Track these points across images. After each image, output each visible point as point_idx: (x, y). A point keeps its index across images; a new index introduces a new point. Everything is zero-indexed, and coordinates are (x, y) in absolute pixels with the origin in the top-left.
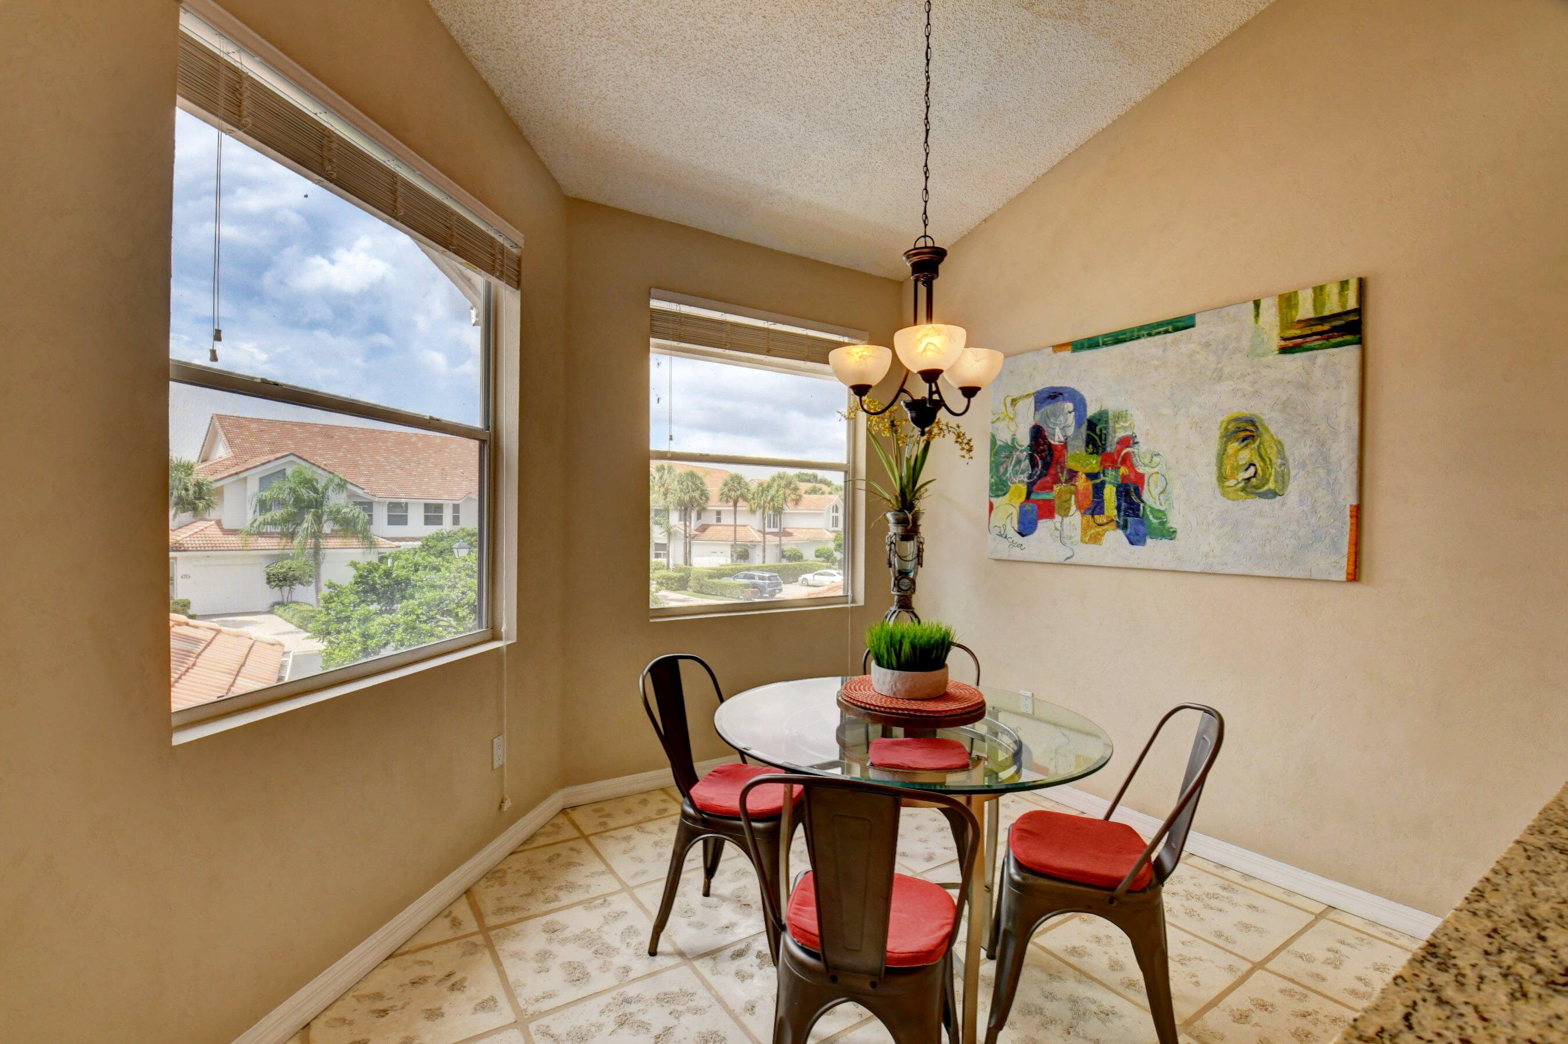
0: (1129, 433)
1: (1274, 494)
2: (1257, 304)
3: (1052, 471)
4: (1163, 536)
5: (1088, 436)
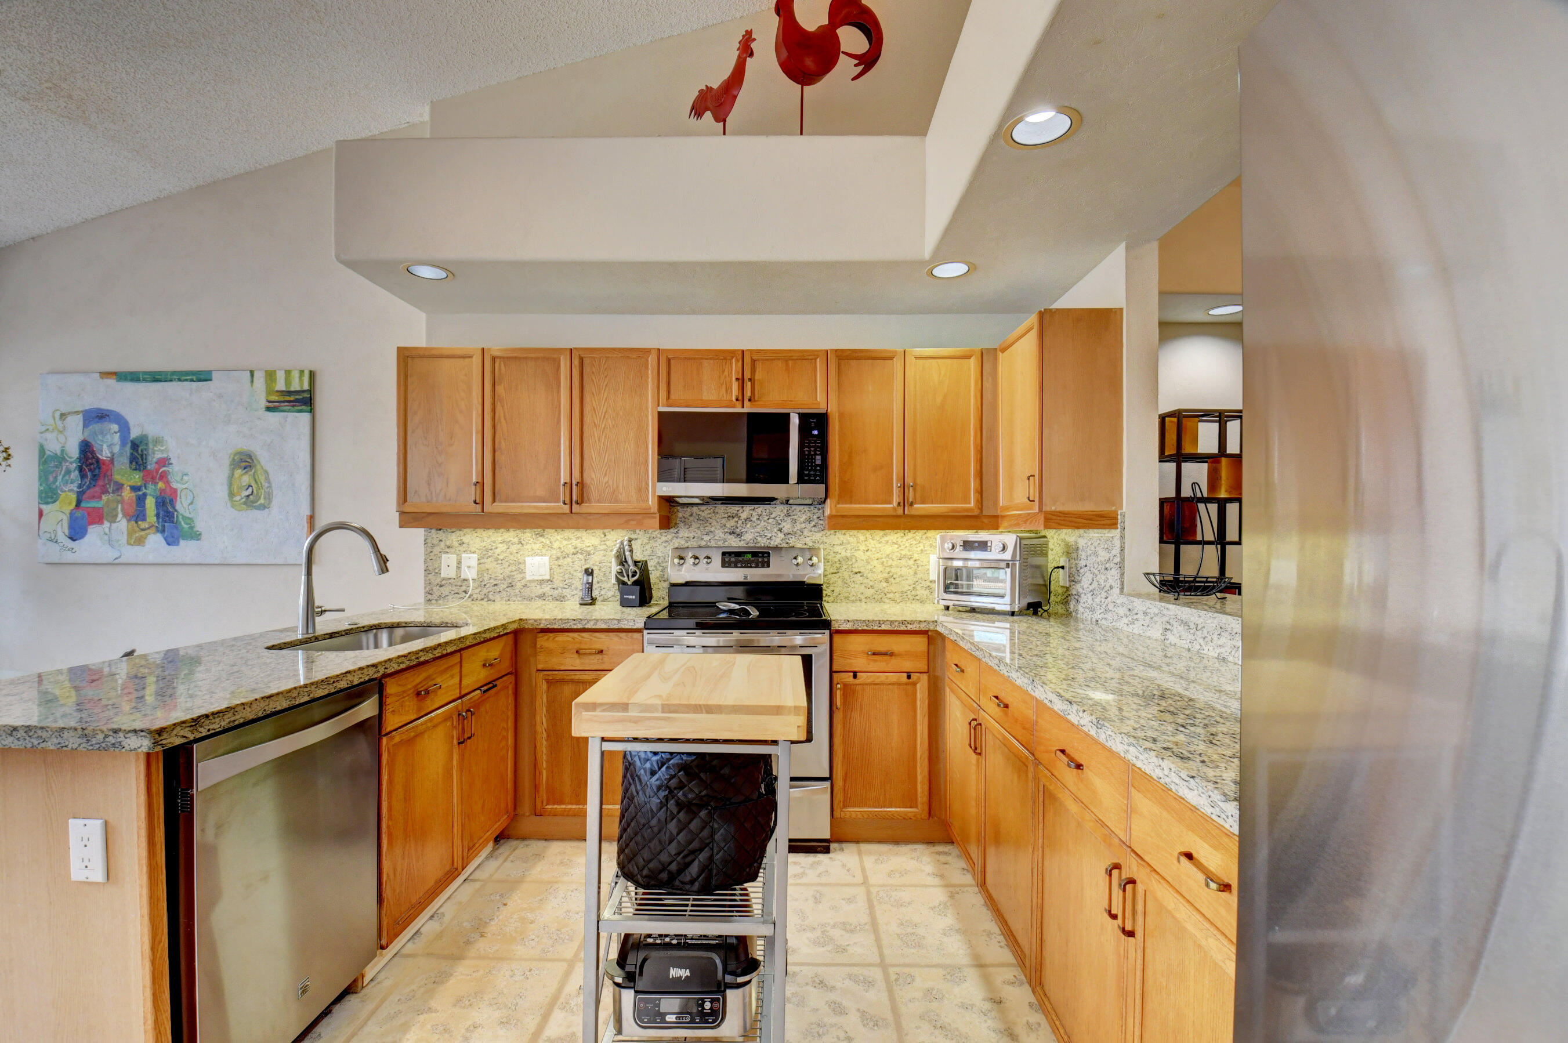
0: (165, 455)
1: (263, 507)
2: (252, 373)
3: (100, 483)
4: (192, 538)
5: (132, 454)
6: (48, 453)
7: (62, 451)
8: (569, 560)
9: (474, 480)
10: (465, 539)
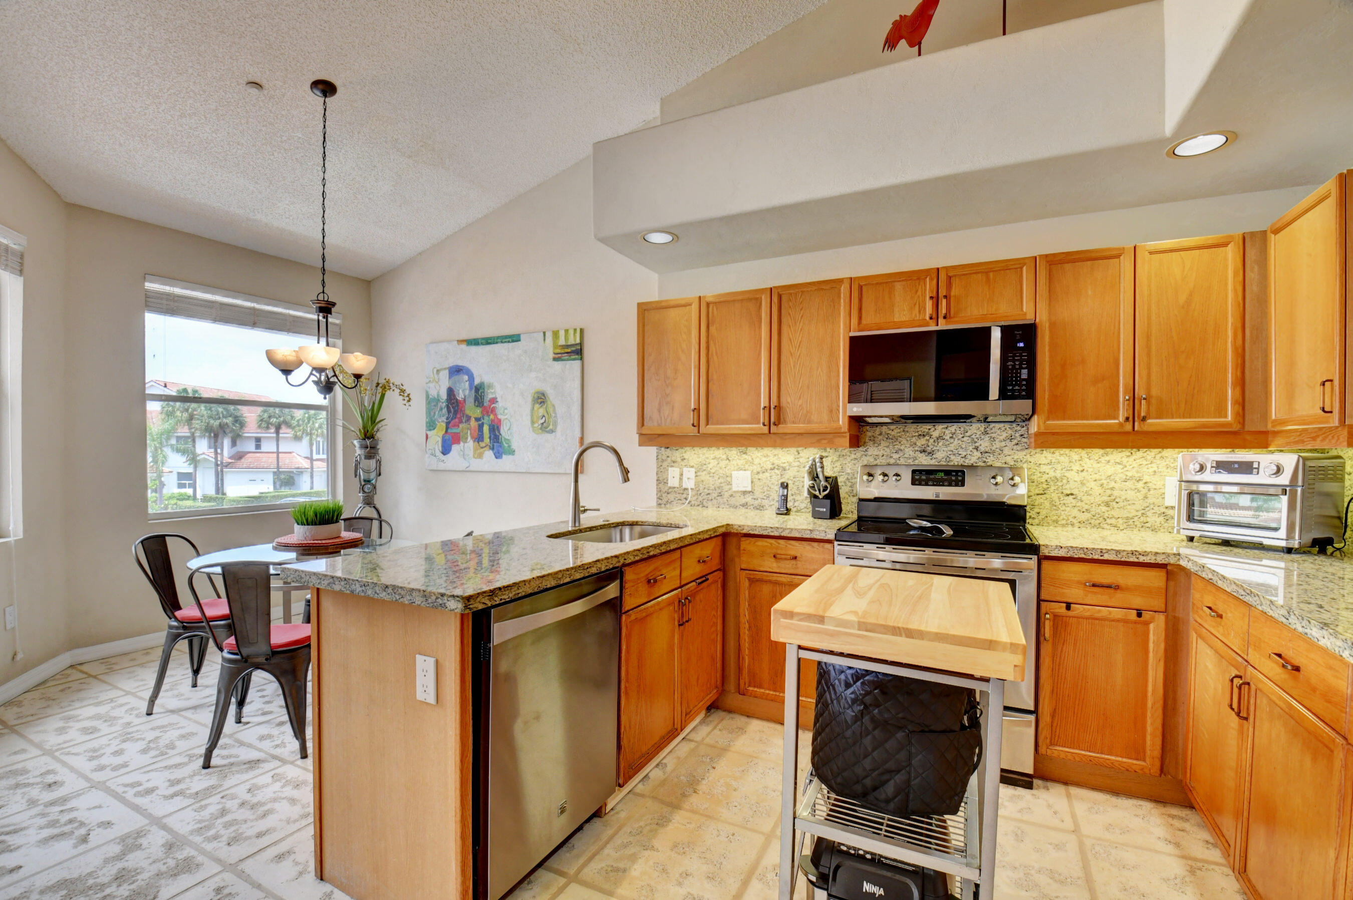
0: (493, 396)
1: (552, 431)
2: (544, 333)
3: (458, 416)
4: (510, 454)
5: (475, 396)
6: (430, 397)
7: (438, 395)
8: (767, 474)
9: (693, 407)
10: (686, 456)
